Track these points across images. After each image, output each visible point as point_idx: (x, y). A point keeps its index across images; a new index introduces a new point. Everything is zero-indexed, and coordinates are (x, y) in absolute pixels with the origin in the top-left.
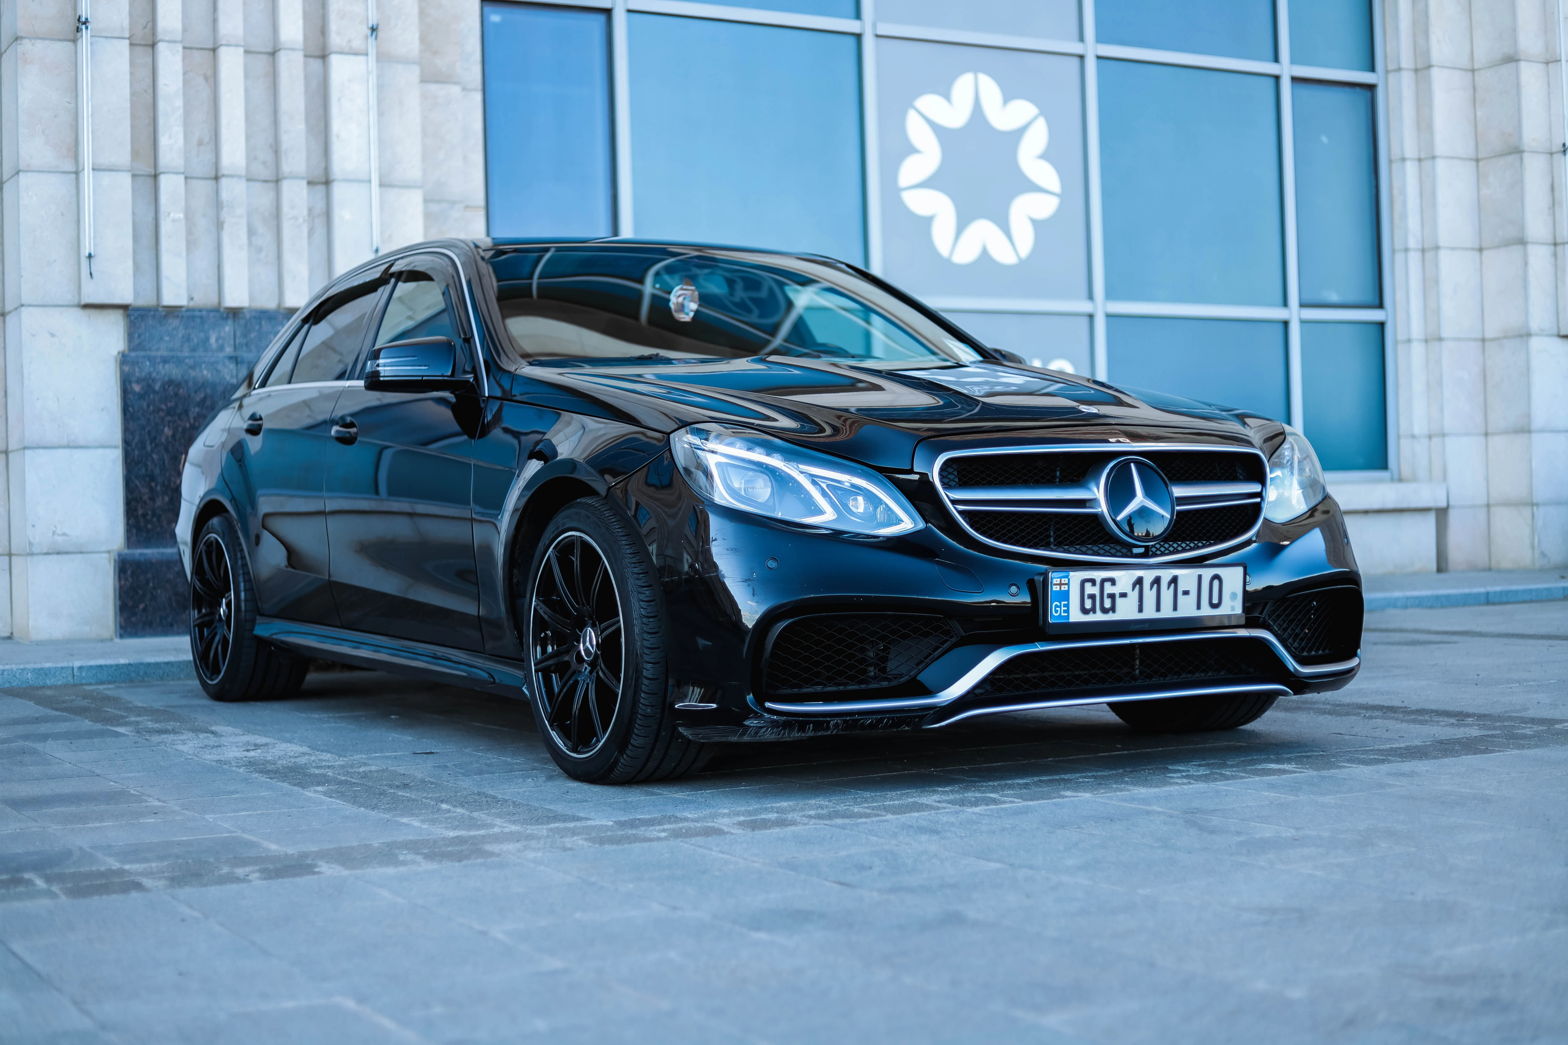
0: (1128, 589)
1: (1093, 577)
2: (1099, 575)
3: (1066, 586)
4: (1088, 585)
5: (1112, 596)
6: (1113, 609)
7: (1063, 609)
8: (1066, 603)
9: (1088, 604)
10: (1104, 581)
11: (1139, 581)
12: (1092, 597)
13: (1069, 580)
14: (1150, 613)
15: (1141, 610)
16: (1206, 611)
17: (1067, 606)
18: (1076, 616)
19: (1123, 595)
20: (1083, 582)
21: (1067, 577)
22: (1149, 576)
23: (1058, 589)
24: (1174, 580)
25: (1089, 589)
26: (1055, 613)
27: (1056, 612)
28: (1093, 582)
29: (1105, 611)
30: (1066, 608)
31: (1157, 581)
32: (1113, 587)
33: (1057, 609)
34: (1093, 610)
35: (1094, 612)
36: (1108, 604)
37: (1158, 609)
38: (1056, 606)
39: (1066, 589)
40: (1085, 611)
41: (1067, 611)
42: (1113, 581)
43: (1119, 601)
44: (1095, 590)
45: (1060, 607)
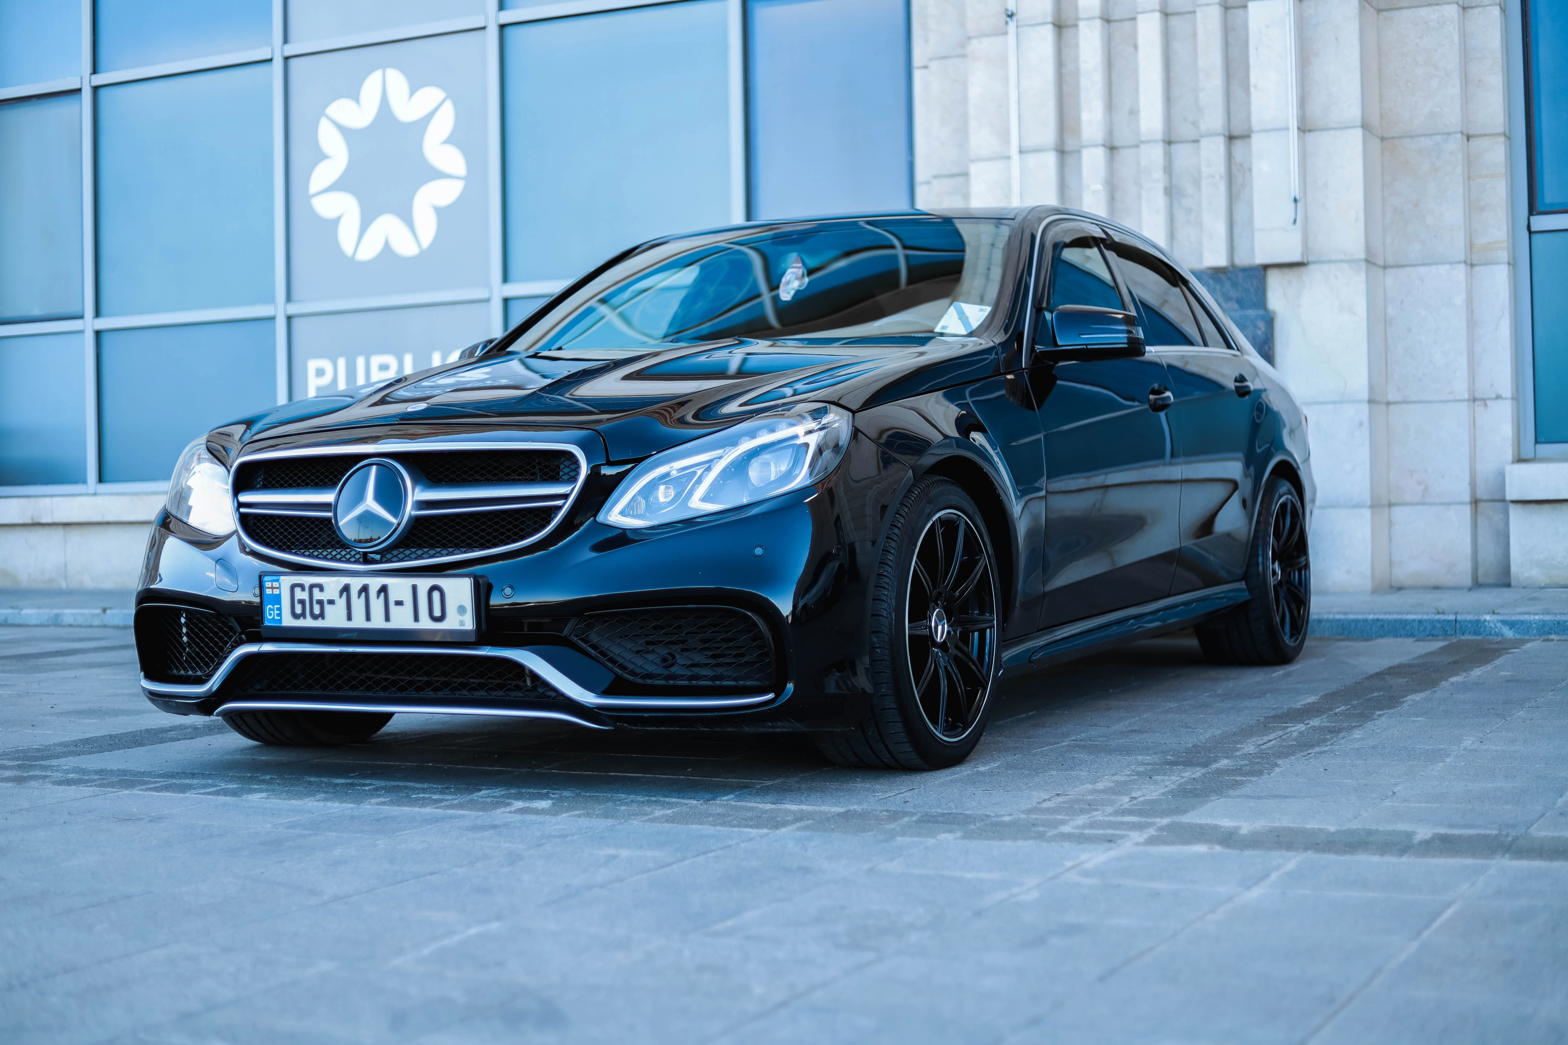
0: (335, 596)
1: (302, 582)
2: (307, 580)
3: (278, 590)
4: (298, 590)
5: (321, 602)
6: (322, 615)
7: (276, 612)
8: (279, 606)
9: (298, 609)
10: (312, 586)
11: (346, 589)
12: (302, 602)
13: (280, 584)
14: (359, 622)
15: (349, 618)
16: (426, 623)
17: (279, 609)
18: (288, 621)
19: (331, 602)
20: (293, 587)
21: (277, 581)
22: (356, 583)
23: (271, 593)
24: (384, 589)
25: (300, 594)
26: (270, 616)
27: (270, 614)
28: (302, 587)
29: (314, 617)
30: (278, 612)
31: (365, 589)
32: (321, 594)
33: (271, 612)
34: (303, 615)
35: (305, 617)
36: (317, 610)
37: (368, 618)
38: (270, 609)
39: (278, 593)
40: (295, 616)
41: (280, 615)
42: (321, 588)
43: (328, 608)
44: (305, 596)
45: (273, 610)
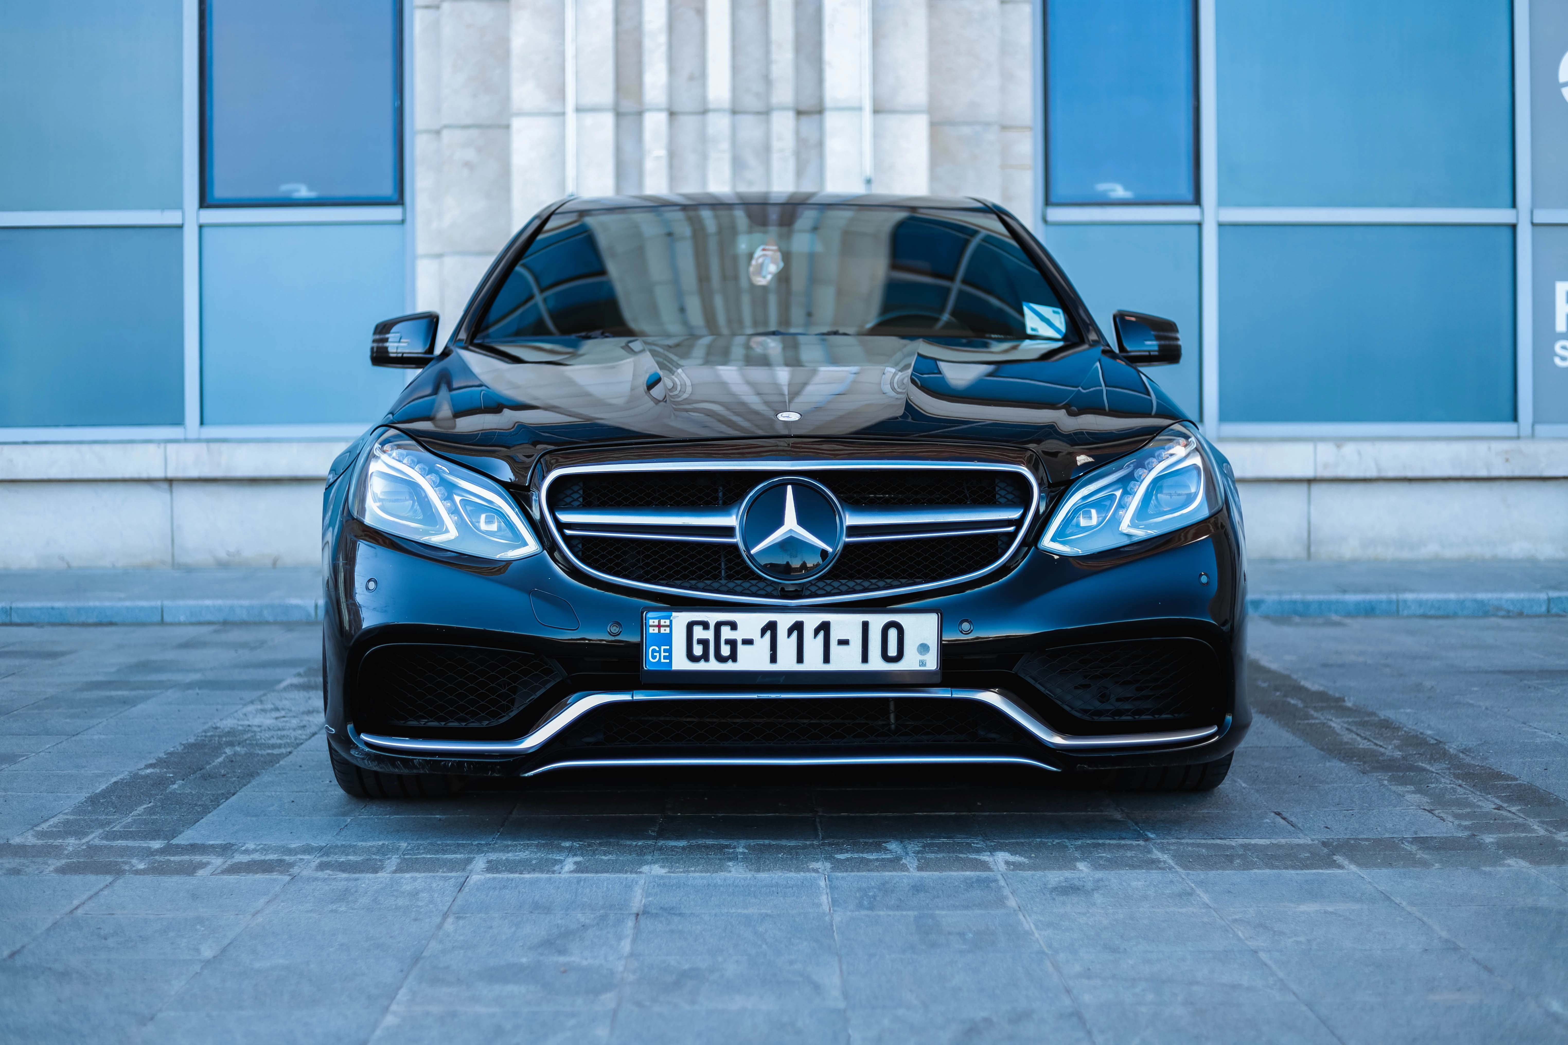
0: (755, 635)
1: (705, 620)
2: (713, 618)
3: (668, 628)
4: (698, 629)
5: (732, 643)
6: (733, 657)
7: (663, 656)
8: (668, 647)
9: (698, 650)
10: (719, 625)
11: (771, 627)
12: (704, 643)
13: (671, 622)
14: (787, 662)
15: (773, 659)
16: (878, 665)
17: (670, 651)
18: (680, 663)
19: (748, 642)
20: (690, 626)
21: (669, 617)
22: (785, 621)
23: (657, 631)
24: (825, 627)
25: (701, 633)
26: (653, 659)
27: (654, 657)
28: (705, 625)
29: (722, 660)
30: (667, 654)
31: (798, 627)
32: (734, 632)
33: (655, 654)
34: (705, 657)
35: (707, 659)
36: (725, 651)
37: (800, 659)
38: (654, 651)
39: (668, 631)
40: (693, 658)
41: (670, 657)
42: (733, 626)
43: (741, 649)
44: (709, 635)
45: (659, 652)
